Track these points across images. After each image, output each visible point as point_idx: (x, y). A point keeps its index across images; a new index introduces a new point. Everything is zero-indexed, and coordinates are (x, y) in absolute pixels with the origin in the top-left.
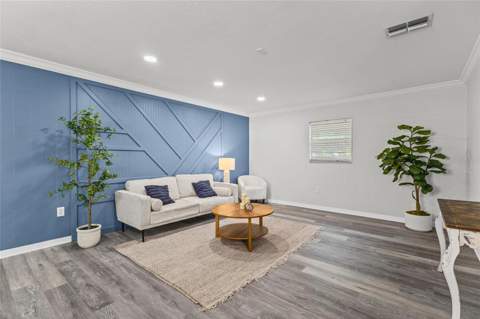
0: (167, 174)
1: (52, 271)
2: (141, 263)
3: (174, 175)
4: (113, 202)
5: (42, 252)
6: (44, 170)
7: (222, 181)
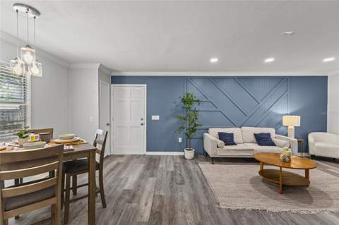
0: (236, 126)
1: (172, 164)
2: (205, 174)
3: (240, 127)
4: (202, 138)
5: (173, 156)
6: (174, 120)
7: (287, 135)
